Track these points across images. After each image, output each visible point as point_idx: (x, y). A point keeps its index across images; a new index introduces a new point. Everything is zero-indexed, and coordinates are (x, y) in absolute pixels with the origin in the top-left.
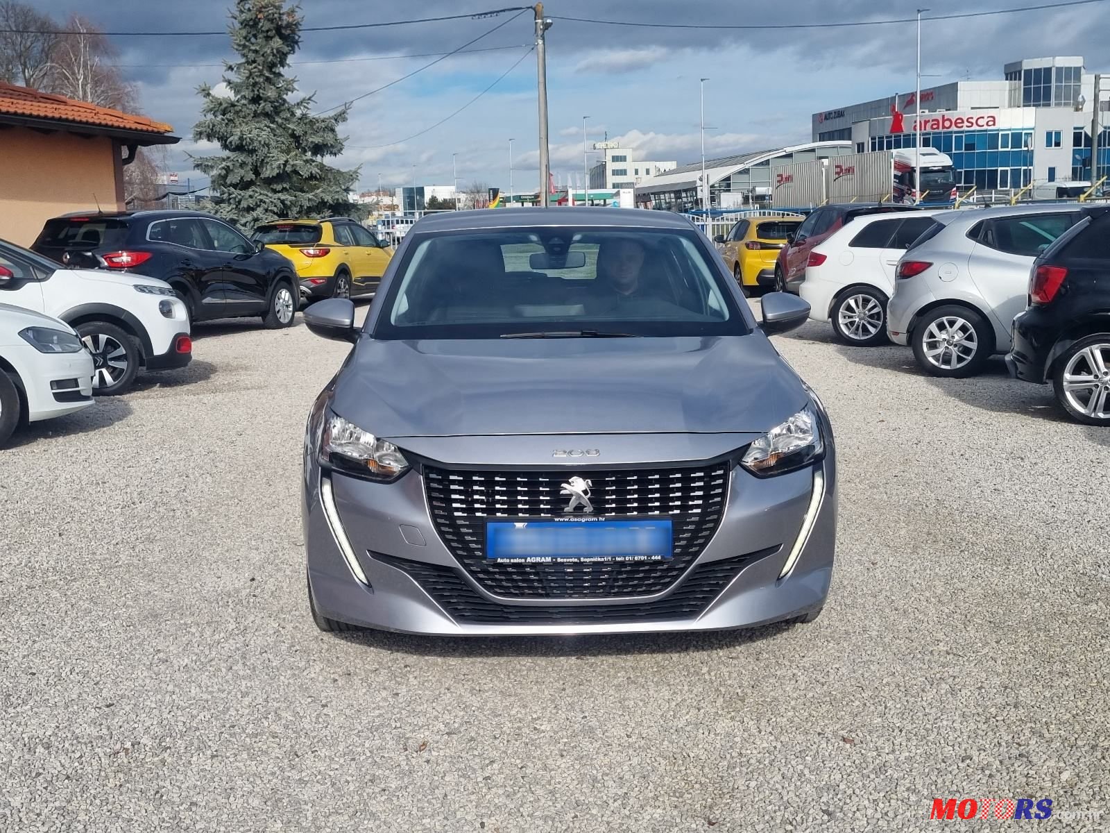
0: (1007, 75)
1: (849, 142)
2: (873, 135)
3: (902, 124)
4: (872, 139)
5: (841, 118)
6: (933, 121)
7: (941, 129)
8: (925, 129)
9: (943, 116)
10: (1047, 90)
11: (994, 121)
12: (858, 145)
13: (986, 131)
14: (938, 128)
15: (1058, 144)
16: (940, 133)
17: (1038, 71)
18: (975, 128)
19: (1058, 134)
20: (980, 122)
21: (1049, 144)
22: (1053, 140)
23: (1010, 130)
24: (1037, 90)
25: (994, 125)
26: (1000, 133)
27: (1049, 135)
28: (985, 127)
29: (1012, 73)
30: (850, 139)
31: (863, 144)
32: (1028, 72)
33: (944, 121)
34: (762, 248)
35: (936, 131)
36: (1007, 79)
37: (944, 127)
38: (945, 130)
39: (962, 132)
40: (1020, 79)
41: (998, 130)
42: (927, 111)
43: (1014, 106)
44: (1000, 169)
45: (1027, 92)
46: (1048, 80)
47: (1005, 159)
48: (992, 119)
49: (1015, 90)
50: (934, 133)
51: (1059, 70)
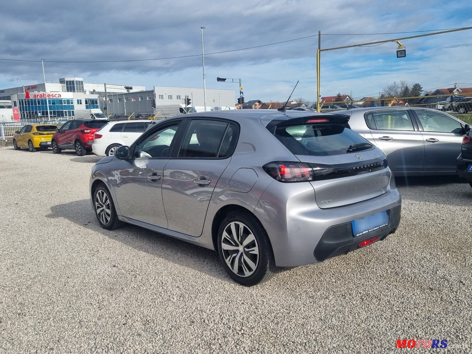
0: (60, 82)
1: (11, 101)
3: (29, 95)
4: (19, 100)
5: (3, 93)
6: (40, 95)
7: (43, 98)
8: (38, 97)
9: (43, 94)
10: (74, 87)
11: (60, 96)
12: (14, 102)
13: (58, 99)
14: (42, 97)
15: (81, 103)
16: (43, 99)
17: (70, 81)
18: (54, 98)
19: (81, 100)
20: (56, 96)
21: (78, 103)
22: (79, 102)
23: (66, 99)
24: (71, 87)
25: (60, 97)
26: (63, 99)
27: (78, 100)
28: (58, 98)
29: (62, 81)
31: (16, 102)
32: (67, 82)
33: (44, 95)
34: (40, 135)
35: (42, 98)
36: (60, 83)
37: (44, 97)
38: (45, 98)
39: (51, 99)
40: (65, 83)
41: (62, 99)
42: (37, 92)
43: (64, 92)
44: (64, 111)
45: (67, 87)
46: (73, 84)
47: (65, 107)
48: (59, 95)
49: (64, 87)
50: (41, 99)
51: (76, 81)
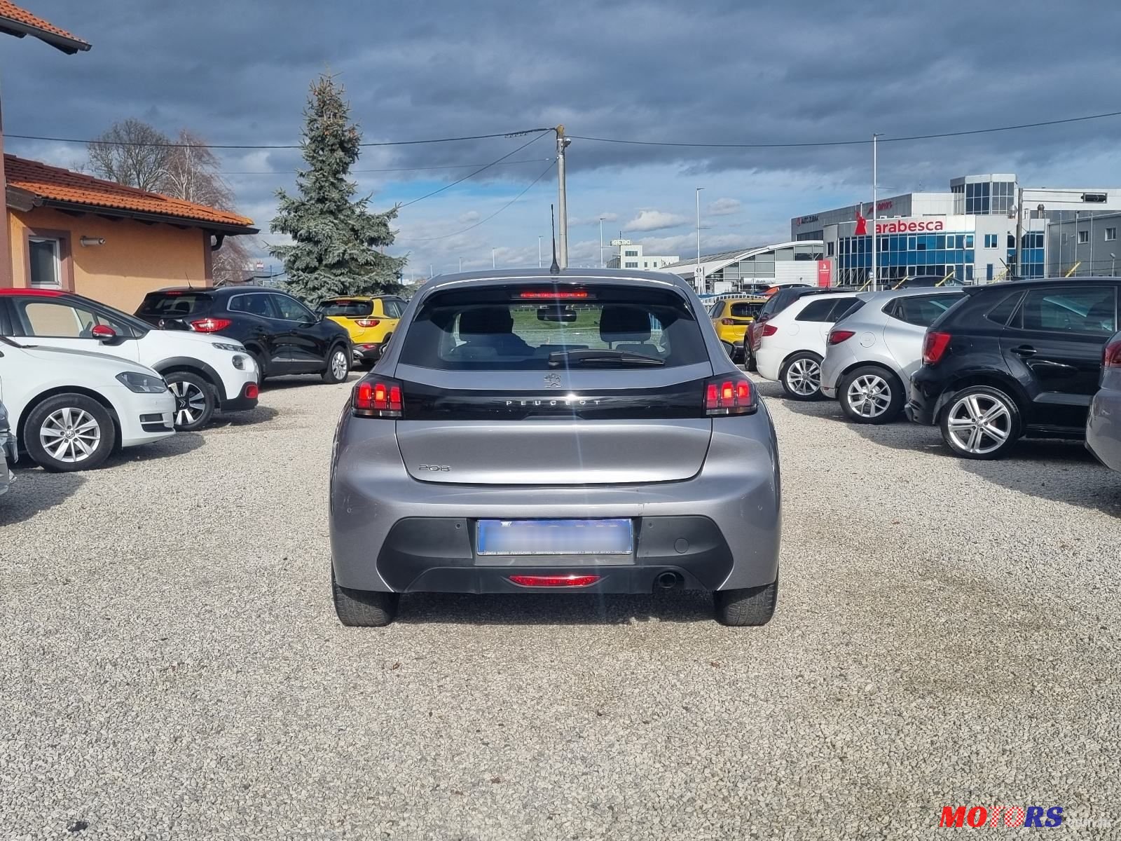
0: (952, 188)
1: (821, 242)
2: (841, 236)
3: (865, 227)
4: (840, 239)
5: (815, 223)
6: (891, 225)
7: (897, 232)
8: (884, 232)
9: (899, 221)
10: (986, 201)
11: (941, 226)
12: (829, 244)
13: (935, 234)
14: (895, 231)
15: (994, 245)
16: (897, 235)
17: (978, 185)
18: (925, 231)
19: (995, 237)
20: (930, 226)
21: (987, 245)
22: (991, 241)
23: (955, 233)
24: (978, 201)
25: (941, 229)
26: (947, 236)
27: (987, 237)
28: (934, 231)
29: (956, 187)
30: (822, 239)
31: (833, 243)
32: (970, 186)
33: (900, 225)
34: (735, 324)
35: (894, 233)
36: (952, 192)
37: (900, 230)
38: (901, 233)
39: (915, 234)
40: (963, 192)
41: (945, 233)
42: (886, 217)
43: (958, 214)
44: (946, 265)
45: (969, 202)
46: (987, 193)
47: (951, 257)
48: (939, 224)
49: (959, 200)
50: (891, 235)
51: (996, 184)
